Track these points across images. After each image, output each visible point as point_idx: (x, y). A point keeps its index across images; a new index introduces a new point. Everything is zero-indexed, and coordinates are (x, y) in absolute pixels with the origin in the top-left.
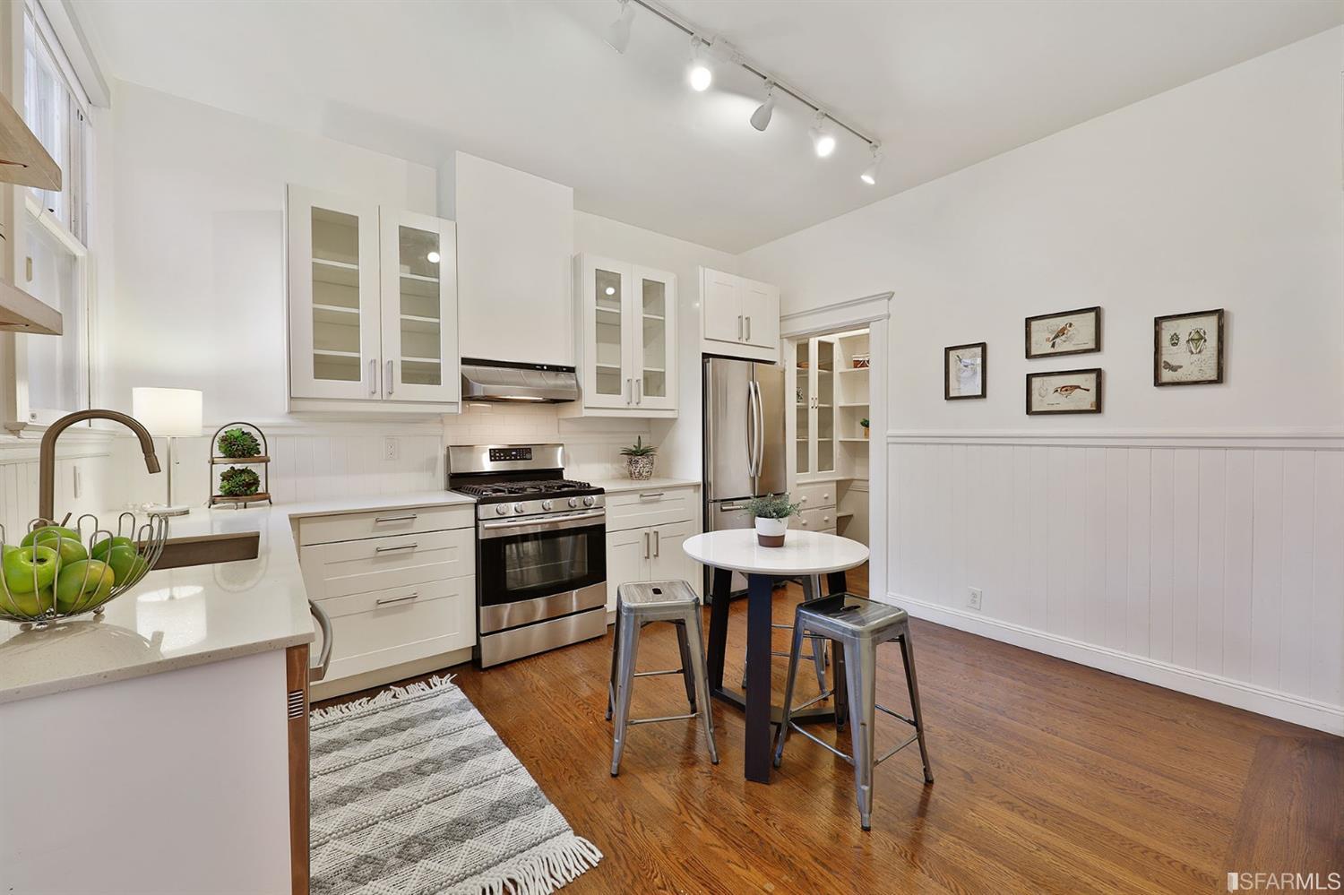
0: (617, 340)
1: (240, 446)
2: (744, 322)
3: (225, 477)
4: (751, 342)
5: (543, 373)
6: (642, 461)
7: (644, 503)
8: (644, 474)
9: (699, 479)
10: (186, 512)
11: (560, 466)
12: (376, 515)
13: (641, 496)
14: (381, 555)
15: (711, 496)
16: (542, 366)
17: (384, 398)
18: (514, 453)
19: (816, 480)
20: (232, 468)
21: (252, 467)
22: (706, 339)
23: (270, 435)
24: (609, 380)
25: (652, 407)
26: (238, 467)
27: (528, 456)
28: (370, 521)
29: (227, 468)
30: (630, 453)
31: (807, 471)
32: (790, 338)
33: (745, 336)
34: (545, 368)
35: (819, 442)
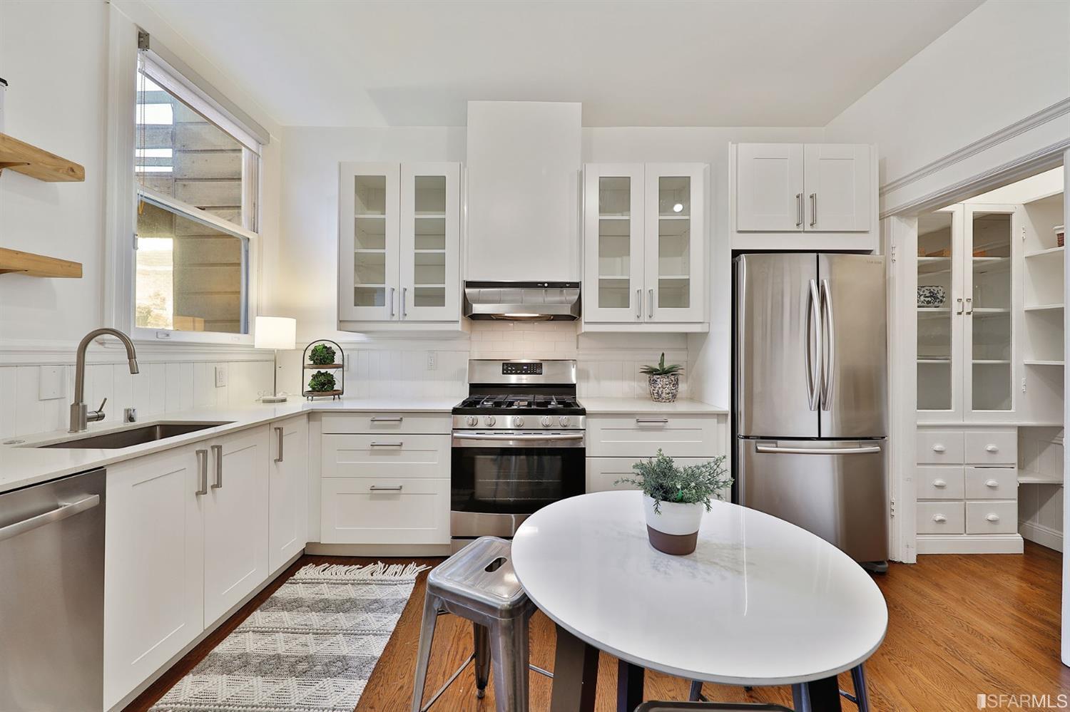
0: (625, 251)
1: (323, 356)
2: (808, 202)
3: (315, 377)
4: (818, 227)
5: (543, 290)
6: (662, 381)
7: (642, 429)
8: (664, 395)
9: (726, 407)
10: (284, 401)
11: (575, 382)
12: (373, 416)
13: (638, 421)
14: (376, 449)
15: (742, 431)
16: (544, 283)
17: (401, 319)
18: (525, 367)
19: (967, 422)
20: (319, 372)
21: (331, 371)
22: (740, 232)
23: (346, 349)
24: (615, 293)
25: (671, 320)
26: (323, 371)
27: (538, 371)
28: (367, 420)
29: (315, 371)
30: (651, 372)
31: (949, 408)
32: (904, 214)
33: (808, 220)
34: (546, 285)
35: (973, 365)
